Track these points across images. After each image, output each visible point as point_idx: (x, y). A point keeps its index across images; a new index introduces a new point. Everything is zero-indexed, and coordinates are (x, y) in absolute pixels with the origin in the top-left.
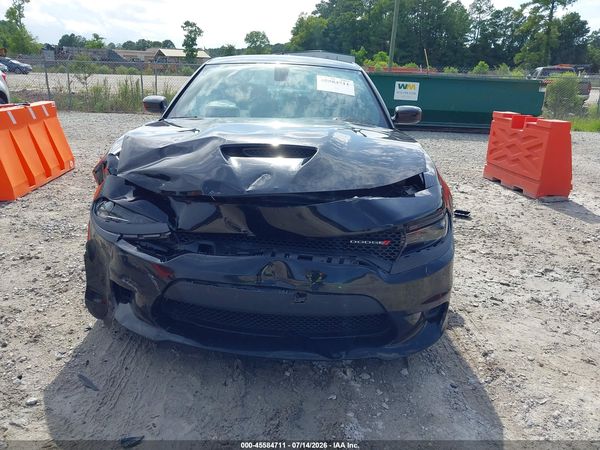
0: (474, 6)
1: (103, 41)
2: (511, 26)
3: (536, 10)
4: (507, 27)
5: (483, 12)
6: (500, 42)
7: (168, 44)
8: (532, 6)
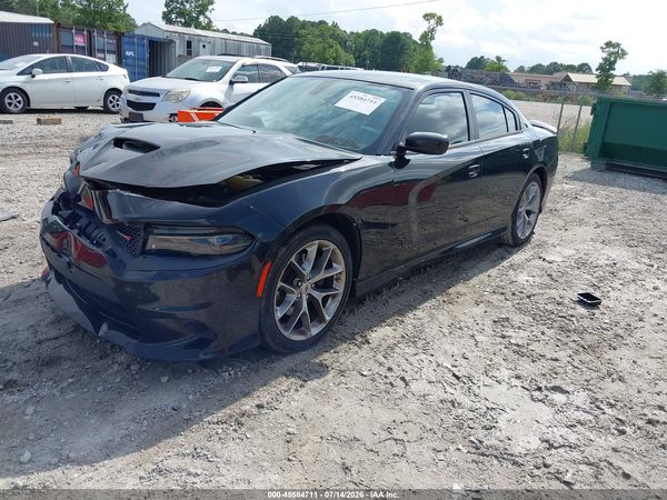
1: (504, 64)
7: (584, 68)
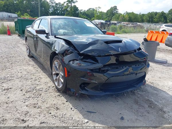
0: (50, 1)
2: (61, 7)
3: (68, 4)
4: (60, 8)
5: (53, 3)
6: (59, 12)
8: (67, 3)
